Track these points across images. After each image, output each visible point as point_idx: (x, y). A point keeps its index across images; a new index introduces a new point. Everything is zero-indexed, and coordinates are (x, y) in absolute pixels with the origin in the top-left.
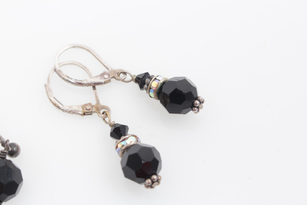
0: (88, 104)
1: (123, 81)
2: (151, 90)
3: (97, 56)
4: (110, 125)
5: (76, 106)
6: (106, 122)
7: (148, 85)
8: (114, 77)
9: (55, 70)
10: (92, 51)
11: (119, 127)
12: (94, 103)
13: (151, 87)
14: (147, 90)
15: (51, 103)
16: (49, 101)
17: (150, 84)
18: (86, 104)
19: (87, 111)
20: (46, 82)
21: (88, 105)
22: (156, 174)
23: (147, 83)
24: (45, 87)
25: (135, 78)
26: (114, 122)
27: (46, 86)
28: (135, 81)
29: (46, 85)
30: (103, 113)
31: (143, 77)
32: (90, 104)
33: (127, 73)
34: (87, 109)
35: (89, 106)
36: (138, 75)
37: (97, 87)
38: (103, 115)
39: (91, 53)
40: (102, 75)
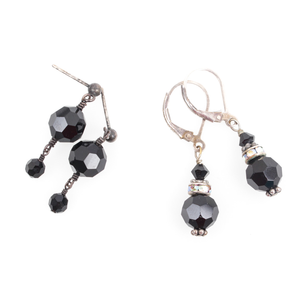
1: (232, 128)
2: (246, 155)
4: (197, 161)
6: (196, 156)
7: (246, 149)
12: (196, 133)
13: (247, 153)
14: (243, 152)
17: (248, 150)
18: (189, 131)
19: (186, 138)
20: (168, 92)
21: (190, 133)
22: (204, 230)
23: (246, 147)
28: (240, 134)
29: (168, 94)
30: (197, 147)
32: (192, 133)
33: (237, 124)
37: (206, 121)
38: (196, 149)
40: (217, 114)
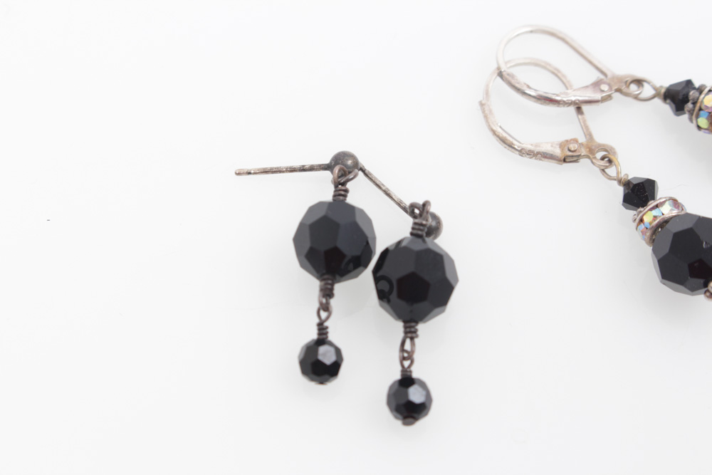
0: (571, 140)
1: (636, 97)
2: (701, 112)
3: (580, 50)
4: (620, 182)
5: (547, 143)
6: (610, 178)
7: (694, 103)
8: (619, 90)
9: (500, 74)
10: (568, 40)
11: (642, 183)
12: (582, 139)
13: (703, 107)
14: (692, 114)
15: (494, 139)
16: (490, 134)
17: (700, 100)
18: (567, 141)
19: (570, 154)
20: (481, 97)
23: (693, 99)
24: (479, 108)
25: (663, 91)
26: (627, 175)
27: (482, 104)
28: (662, 97)
29: (483, 102)
30: (603, 159)
31: (683, 88)
32: (575, 141)
33: (645, 81)
34: (570, 151)
35: (573, 143)
36: (671, 86)
38: (602, 163)
39: (566, 42)
40: (596, 85)
